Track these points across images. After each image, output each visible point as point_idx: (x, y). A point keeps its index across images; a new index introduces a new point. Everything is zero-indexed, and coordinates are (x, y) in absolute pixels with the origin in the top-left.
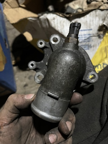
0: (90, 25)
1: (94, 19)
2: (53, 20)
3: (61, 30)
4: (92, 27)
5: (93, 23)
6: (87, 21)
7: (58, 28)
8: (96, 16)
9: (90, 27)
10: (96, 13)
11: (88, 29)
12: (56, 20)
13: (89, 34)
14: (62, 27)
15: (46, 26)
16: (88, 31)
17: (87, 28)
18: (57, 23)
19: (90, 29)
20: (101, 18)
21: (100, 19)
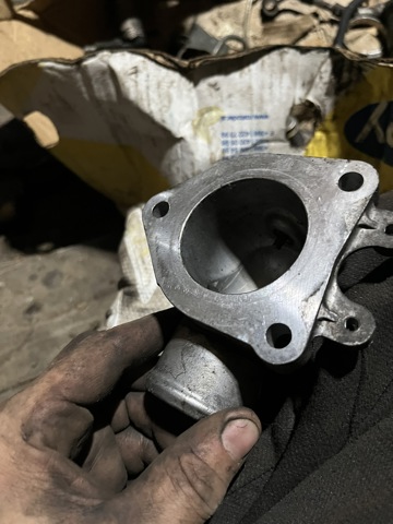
0: (262, 100)
1: (276, 83)
2: (133, 76)
3: (160, 110)
4: (268, 109)
5: (271, 94)
6: (250, 88)
7: (149, 105)
8: (284, 70)
9: (260, 108)
10: (282, 60)
11: (256, 113)
12: (142, 77)
13: (259, 133)
14: (166, 103)
15: (108, 95)
16: (254, 121)
17: (251, 110)
18: (148, 88)
19: (262, 113)
20: (298, 77)
21: (294, 81)
